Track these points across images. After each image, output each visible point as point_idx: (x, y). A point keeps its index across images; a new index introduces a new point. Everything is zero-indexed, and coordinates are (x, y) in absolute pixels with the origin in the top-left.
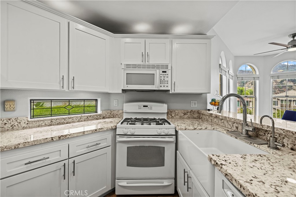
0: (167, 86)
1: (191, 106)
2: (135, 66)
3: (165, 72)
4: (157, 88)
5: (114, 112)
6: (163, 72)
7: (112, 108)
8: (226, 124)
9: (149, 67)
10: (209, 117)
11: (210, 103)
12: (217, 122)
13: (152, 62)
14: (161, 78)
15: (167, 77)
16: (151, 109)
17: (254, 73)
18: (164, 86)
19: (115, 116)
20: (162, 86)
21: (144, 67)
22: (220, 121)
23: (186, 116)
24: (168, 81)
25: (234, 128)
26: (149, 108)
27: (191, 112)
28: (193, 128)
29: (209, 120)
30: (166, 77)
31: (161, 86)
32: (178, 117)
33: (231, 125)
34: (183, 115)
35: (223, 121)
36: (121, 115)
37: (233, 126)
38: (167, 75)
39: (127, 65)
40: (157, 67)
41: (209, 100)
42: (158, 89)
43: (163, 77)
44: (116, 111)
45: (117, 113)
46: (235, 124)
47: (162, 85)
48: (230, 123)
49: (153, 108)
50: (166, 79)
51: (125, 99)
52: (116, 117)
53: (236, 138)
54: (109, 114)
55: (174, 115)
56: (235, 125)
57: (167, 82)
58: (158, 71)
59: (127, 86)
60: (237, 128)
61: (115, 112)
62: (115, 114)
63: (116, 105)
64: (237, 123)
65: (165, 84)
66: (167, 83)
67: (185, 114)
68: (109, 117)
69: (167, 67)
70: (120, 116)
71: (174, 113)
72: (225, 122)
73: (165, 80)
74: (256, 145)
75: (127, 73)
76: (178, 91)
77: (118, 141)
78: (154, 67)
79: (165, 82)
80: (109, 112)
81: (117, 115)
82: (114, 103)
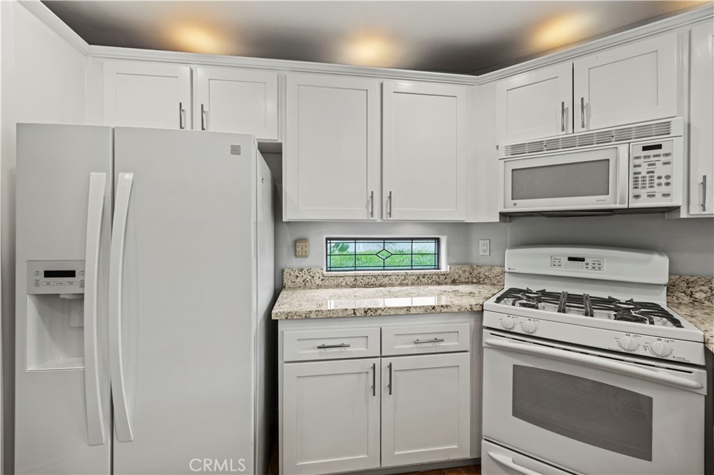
0: (667, 195)
2: (538, 147)
3: (658, 147)
4: (622, 203)
5: (479, 270)
6: (646, 148)
7: (475, 260)
13: (599, 124)
14: (638, 169)
15: (665, 163)
16: (598, 266)
18: (652, 196)
19: (482, 279)
20: (645, 196)
21: (570, 143)
24: (667, 177)
26: (590, 266)
30: (659, 164)
31: (637, 197)
36: (498, 278)
38: (667, 155)
39: (514, 147)
40: (624, 135)
42: (624, 206)
43: (645, 165)
44: (486, 267)
45: (487, 274)
47: (643, 193)
49: (605, 265)
50: (661, 170)
51: (509, 238)
52: (485, 283)
54: (467, 274)
55: (704, 295)
57: (663, 181)
58: (623, 148)
59: (515, 204)
61: (482, 270)
62: (481, 275)
63: (484, 254)
65: (657, 189)
66: (668, 184)
68: (467, 280)
69: (664, 128)
70: (495, 282)
71: (705, 288)
73: (657, 174)
75: (513, 170)
77: (487, 344)
79: (657, 181)
80: (467, 268)
81: (488, 277)
82: (479, 247)
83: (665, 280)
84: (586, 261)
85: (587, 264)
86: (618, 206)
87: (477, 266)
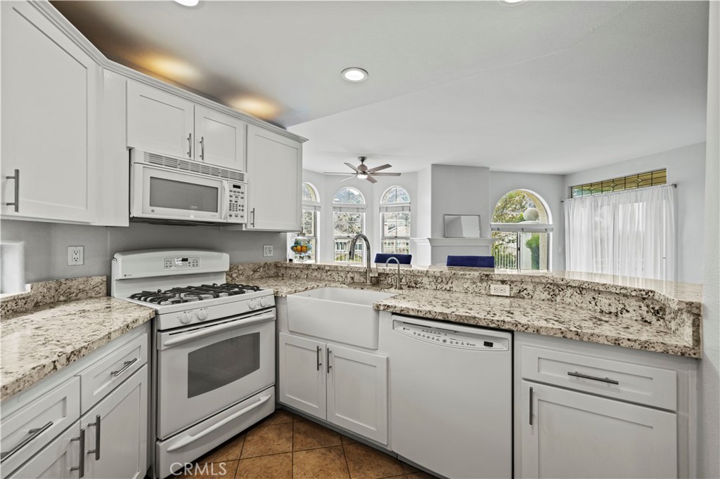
0: (242, 217)
1: (265, 255)
2: (173, 163)
3: (239, 187)
4: (224, 219)
5: (69, 283)
6: (235, 186)
7: (60, 271)
8: (336, 276)
9: (206, 170)
10: (301, 271)
11: (292, 248)
12: (319, 276)
13: (210, 160)
14: (231, 199)
15: (242, 198)
16: (196, 264)
17: (313, 199)
18: (236, 216)
19: (74, 295)
20: (233, 216)
21: (196, 168)
22: (324, 274)
23: (257, 275)
24: (243, 206)
25: (349, 280)
26: (191, 264)
27: (264, 267)
28: (304, 289)
29: (302, 276)
30: (239, 197)
31: (231, 216)
32: (243, 278)
33: (344, 277)
34: (252, 273)
35: (329, 273)
36: (97, 289)
37: (346, 277)
38: (242, 193)
39: (152, 155)
40: (225, 174)
41: (290, 243)
42: (225, 221)
43: (234, 196)
44: (80, 279)
45: (81, 287)
46: (350, 273)
47: (233, 213)
48: (342, 274)
49: (200, 262)
50: (240, 202)
52: (79, 299)
53: (362, 289)
54: (53, 292)
55: (236, 275)
56: (350, 275)
57: (241, 208)
58: (225, 183)
59: (153, 211)
60: (352, 278)
61: (75, 283)
62: (72, 290)
63: (74, 263)
64: (352, 272)
65: (238, 212)
66: (243, 210)
67: (255, 271)
68: (52, 300)
69: (241, 177)
70: (93, 295)
71: (236, 271)
72: (334, 274)
73: (239, 204)
74: (386, 290)
75: (151, 177)
76: (259, 226)
77: (165, 345)
78: (215, 172)
79: (239, 208)
80: (53, 285)
81: (83, 291)
82: (67, 255)
83: (227, 269)
84: (189, 261)
85: (189, 263)
86: (222, 221)
87: (67, 279)
